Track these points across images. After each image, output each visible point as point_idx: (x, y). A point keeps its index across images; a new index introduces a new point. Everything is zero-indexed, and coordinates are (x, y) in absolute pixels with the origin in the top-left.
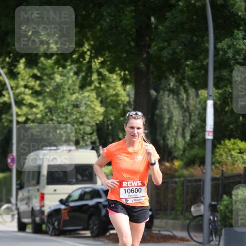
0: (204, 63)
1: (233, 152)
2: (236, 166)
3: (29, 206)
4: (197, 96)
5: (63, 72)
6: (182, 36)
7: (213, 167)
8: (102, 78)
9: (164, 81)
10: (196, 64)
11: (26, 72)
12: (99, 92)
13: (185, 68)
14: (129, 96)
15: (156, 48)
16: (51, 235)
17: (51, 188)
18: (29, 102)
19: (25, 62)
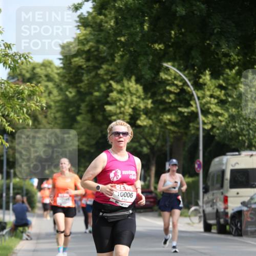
3: (214, 209)
11: (212, 83)
16: (234, 235)
18: (214, 110)
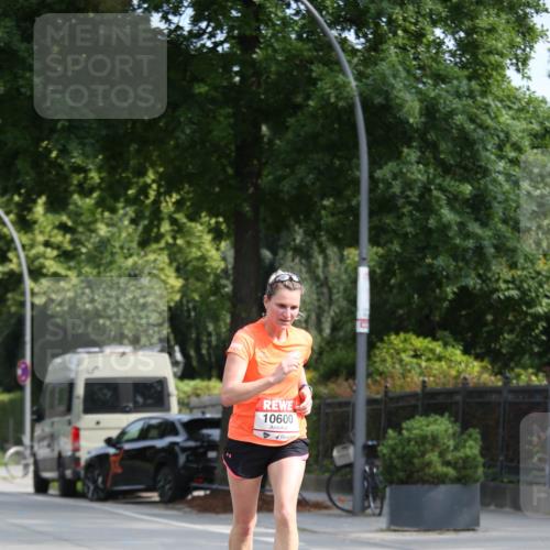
0: (354, 203)
1: (403, 356)
2: (409, 379)
3: (53, 450)
4: (342, 259)
5: (111, 219)
6: (315, 156)
7: (370, 381)
8: (179, 229)
9: (284, 234)
10: (339, 205)
11: (47, 220)
12: (173, 252)
13: (319, 212)
14: (224, 259)
15: (270, 177)
16: (92, 500)
17: (91, 418)
18: (52, 270)
19: (45, 203)
